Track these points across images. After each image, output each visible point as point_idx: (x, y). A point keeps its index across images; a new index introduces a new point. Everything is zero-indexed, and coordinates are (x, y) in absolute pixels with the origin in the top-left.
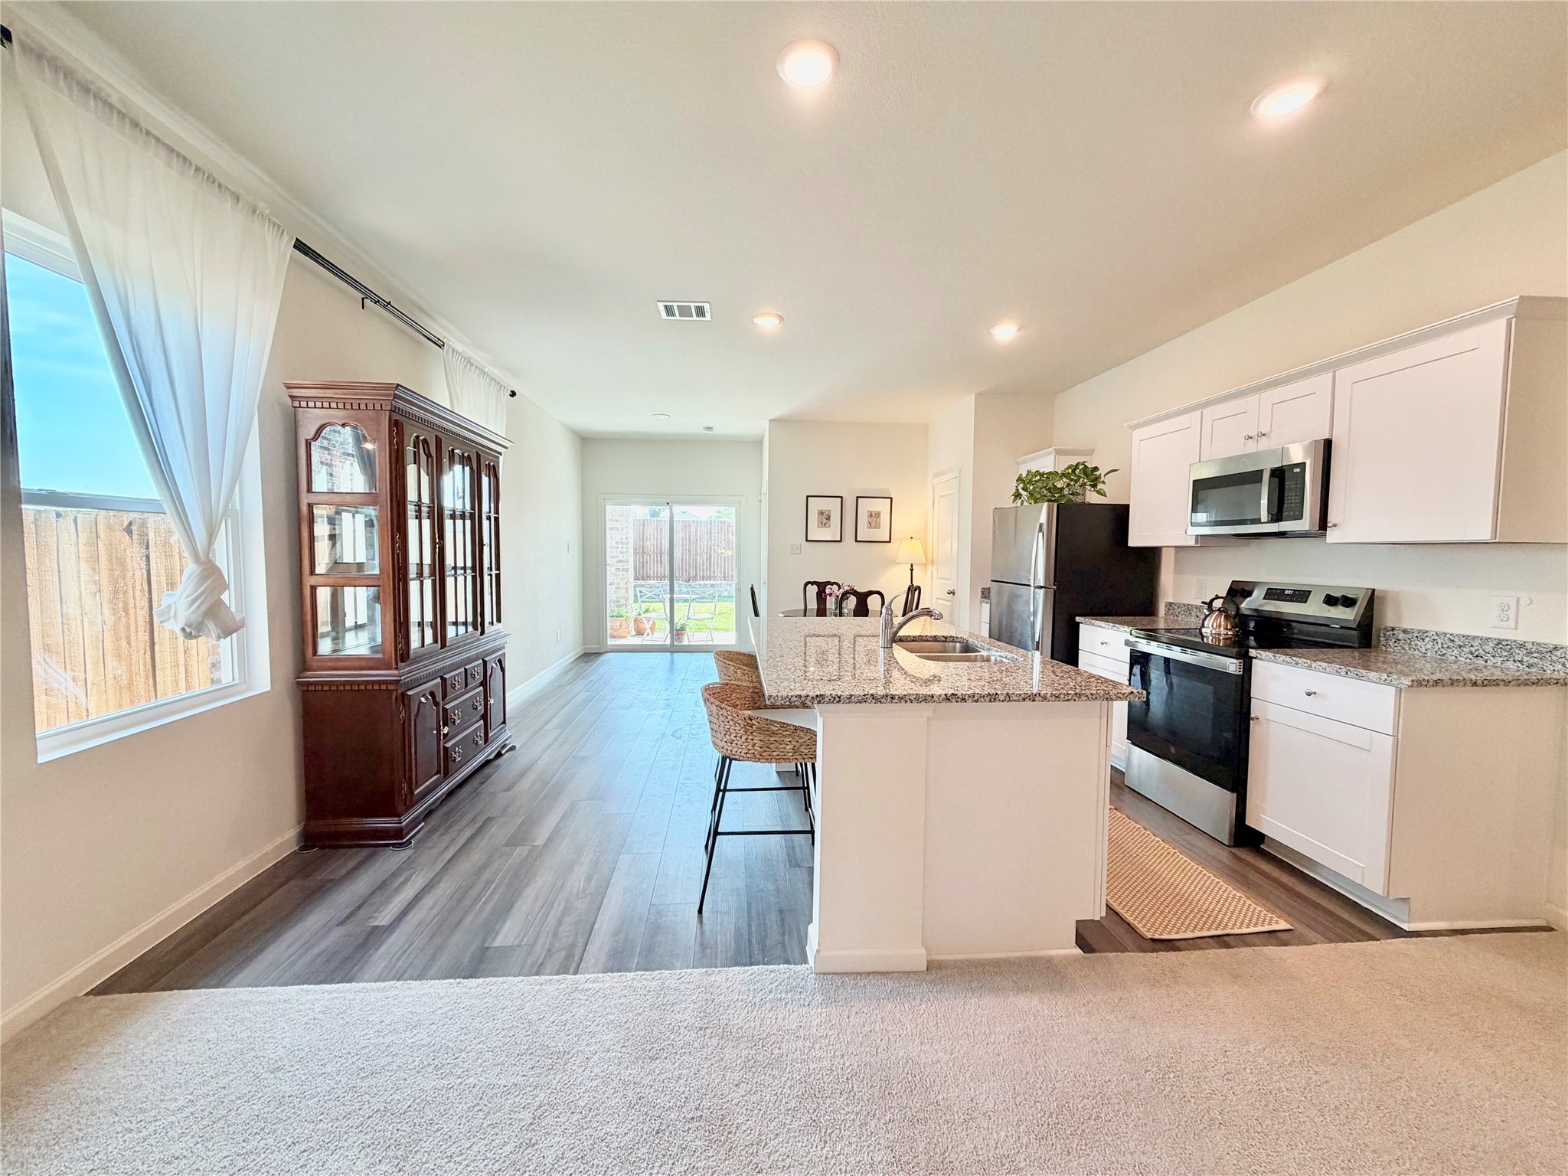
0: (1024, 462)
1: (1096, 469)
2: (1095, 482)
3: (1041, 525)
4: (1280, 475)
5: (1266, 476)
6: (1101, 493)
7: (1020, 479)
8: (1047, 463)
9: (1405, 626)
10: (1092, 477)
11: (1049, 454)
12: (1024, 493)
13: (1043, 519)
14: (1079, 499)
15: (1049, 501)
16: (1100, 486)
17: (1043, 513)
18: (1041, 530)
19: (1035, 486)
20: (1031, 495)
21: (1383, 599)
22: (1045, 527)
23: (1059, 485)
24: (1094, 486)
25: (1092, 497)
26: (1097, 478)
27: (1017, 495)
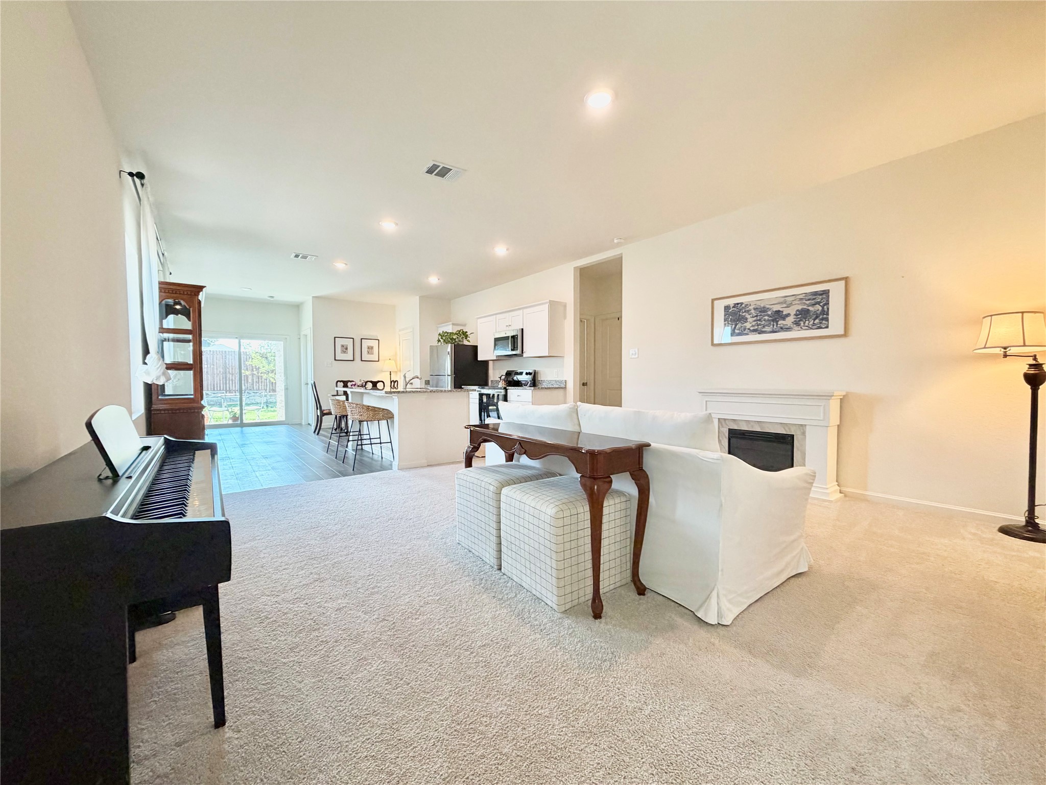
0: (440, 327)
1: (466, 332)
2: (466, 337)
3: (449, 352)
4: (513, 337)
5: (510, 337)
6: (468, 341)
7: (439, 334)
8: (449, 329)
9: (542, 379)
10: (465, 335)
11: (450, 324)
12: (442, 340)
13: (449, 350)
14: (461, 343)
15: (451, 343)
16: (468, 339)
17: (449, 348)
18: (448, 354)
19: (446, 338)
20: (444, 341)
21: (538, 373)
22: (450, 353)
23: (454, 337)
24: (466, 338)
25: (466, 343)
26: (467, 335)
27: (439, 341)
